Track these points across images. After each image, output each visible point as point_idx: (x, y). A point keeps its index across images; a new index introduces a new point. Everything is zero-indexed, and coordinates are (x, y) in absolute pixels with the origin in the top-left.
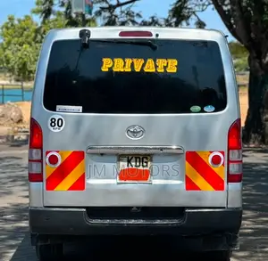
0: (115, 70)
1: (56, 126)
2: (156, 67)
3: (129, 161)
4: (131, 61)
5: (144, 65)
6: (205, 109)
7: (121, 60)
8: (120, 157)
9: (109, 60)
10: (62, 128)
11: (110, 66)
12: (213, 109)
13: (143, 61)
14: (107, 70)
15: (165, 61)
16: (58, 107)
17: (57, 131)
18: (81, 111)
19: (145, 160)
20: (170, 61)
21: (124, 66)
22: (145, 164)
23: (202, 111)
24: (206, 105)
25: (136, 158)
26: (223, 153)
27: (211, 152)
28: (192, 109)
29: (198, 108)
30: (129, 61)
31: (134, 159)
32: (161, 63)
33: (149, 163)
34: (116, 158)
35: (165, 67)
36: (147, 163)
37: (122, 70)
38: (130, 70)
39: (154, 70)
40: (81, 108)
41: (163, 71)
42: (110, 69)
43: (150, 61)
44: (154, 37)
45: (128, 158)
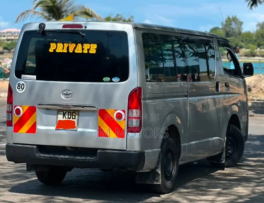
0: (57, 51)
1: (21, 89)
2: (83, 49)
3: (64, 115)
4: (67, 45)
5: (75, 48)
6: (113, 80)
7: (61, 44)
8: (59, 111)
9: (55, 44)
10: (24, 90)
11: (54, 48)
12: (119, 80)
13: (75, 45)
14: (52, 51)
15: (89, 45)
16: (23, 76)
17: (21, 92)
18: (35, 79)
19: (74, 114)
20: (92, 45)
21: (63, 48)
22: (74, 117)
23: (111, 81)
24: (114, 77)
25: (69, 112)
26: (124, 111)
27: (116, 110)
28: (104, 79)
29: (109, 79)
30: (66, 45)
31: (67, 113)
32: (86, 46)
33: (77, 116)
34: (56, 112)
35: (88, 50)
36: (75, 116)
37: (61, 51)
38: (66, 51)
39: (81, 52)
40: (35, 77)
41: (86, 52)
42: (54, 50)
43: (80, 45)
44: (84, 28)
45: (64, 112)
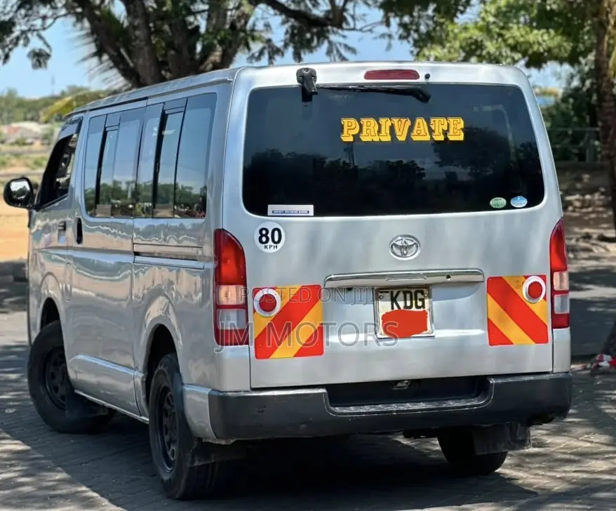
0: (364, 138)
1: (270, 242)
2: (431, 131)
3: (394, 300)
4: (389, 123)
5: (411, 129)
6: (514, 203)
7: (372, 121)
8: (379, 292)
9: (353, 122)
10: (280, 246)
11: (356, 131)
12: (525, 202)
13: (409, 123)
14: (351, 139)
15: (443, 120)
16: (271, 208)
17: (272, 250)
18: (312, 213)
19: (420, 296)
20: (451, 120)
21: (379, 131)
22: (420, 304)
23: (509, 207)
24: (515, 195)
25: (405, 293)
26: (543, 277)
27: (526, 277)
28: (493, 202)
29: (502, 201)
30: (386, 123)
31: (401, 295)
32: (439, 124)
33: (427, 301)
35: (445, 133)
36: (422, 300)
37: (376, 139)
38: (388, 138)
39: (428, 138)
40: (311, 208)
41: (441, 138)
42: (356, 137)
43: (420, 122)
44: (422, 79)
45: (392, 293)
